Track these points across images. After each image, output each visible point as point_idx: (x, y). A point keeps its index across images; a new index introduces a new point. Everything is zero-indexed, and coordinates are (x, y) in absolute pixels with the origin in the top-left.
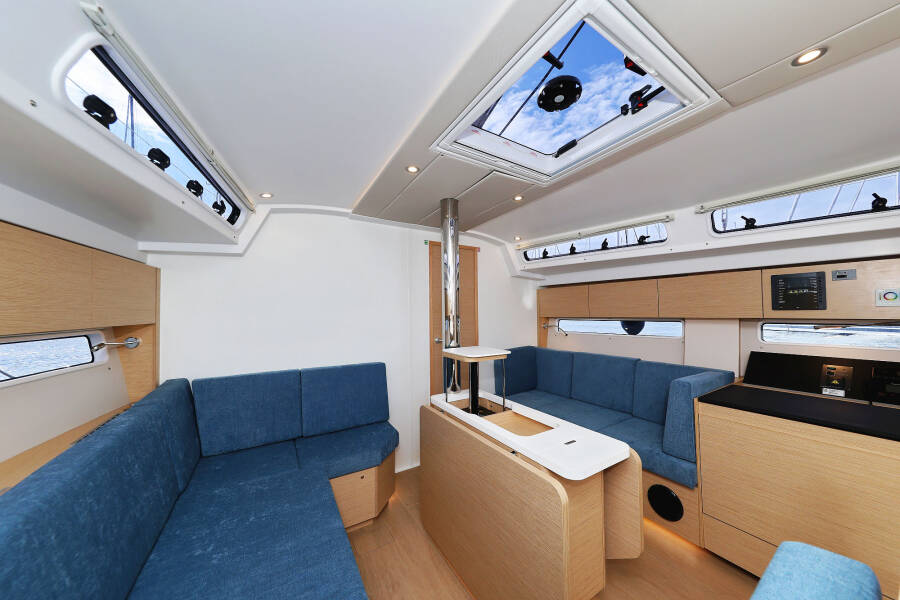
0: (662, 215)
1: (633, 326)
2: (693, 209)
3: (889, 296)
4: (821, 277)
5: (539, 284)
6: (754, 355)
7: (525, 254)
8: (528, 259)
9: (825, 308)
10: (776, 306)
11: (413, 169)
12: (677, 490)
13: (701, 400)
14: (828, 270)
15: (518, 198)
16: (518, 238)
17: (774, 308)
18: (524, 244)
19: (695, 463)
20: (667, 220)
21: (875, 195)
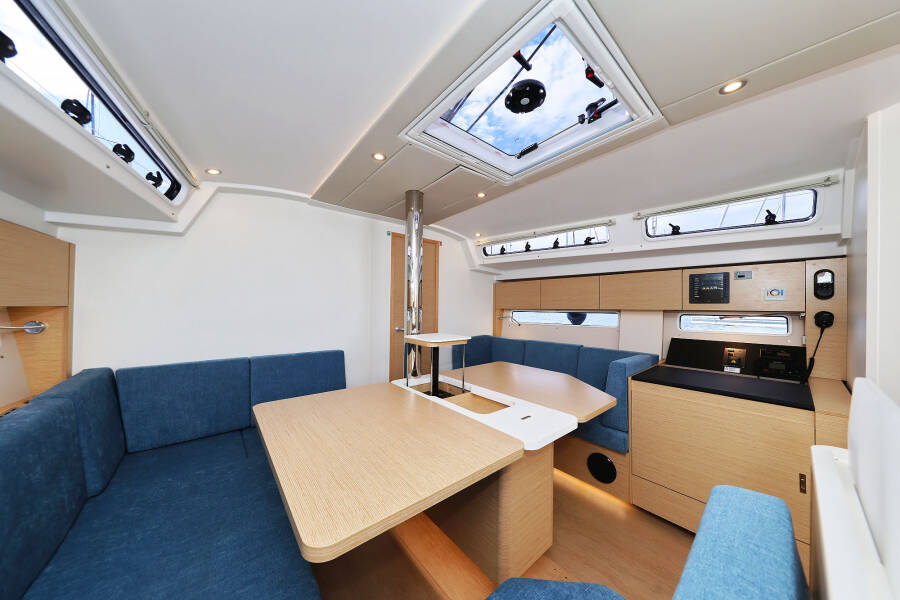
0: (606, 219)
1: (577, 318)
2: (631, 215)
3: (774, 293)
4: (726, 276)
5: (496, 278)
6: (674, 341)
7: (484, 250)
8: (486, 254)
9: (728, 302)
10: (692, 300)
11: (379, 157)
12: (612, 457)
13: (634, 378)
14: (732, 271)
15: (481, 195)
16: (478, 235)
17: (690, 302)
18: (483, 241)
19: (627, 432)
20: (610, 224)
21: (768, 211)
